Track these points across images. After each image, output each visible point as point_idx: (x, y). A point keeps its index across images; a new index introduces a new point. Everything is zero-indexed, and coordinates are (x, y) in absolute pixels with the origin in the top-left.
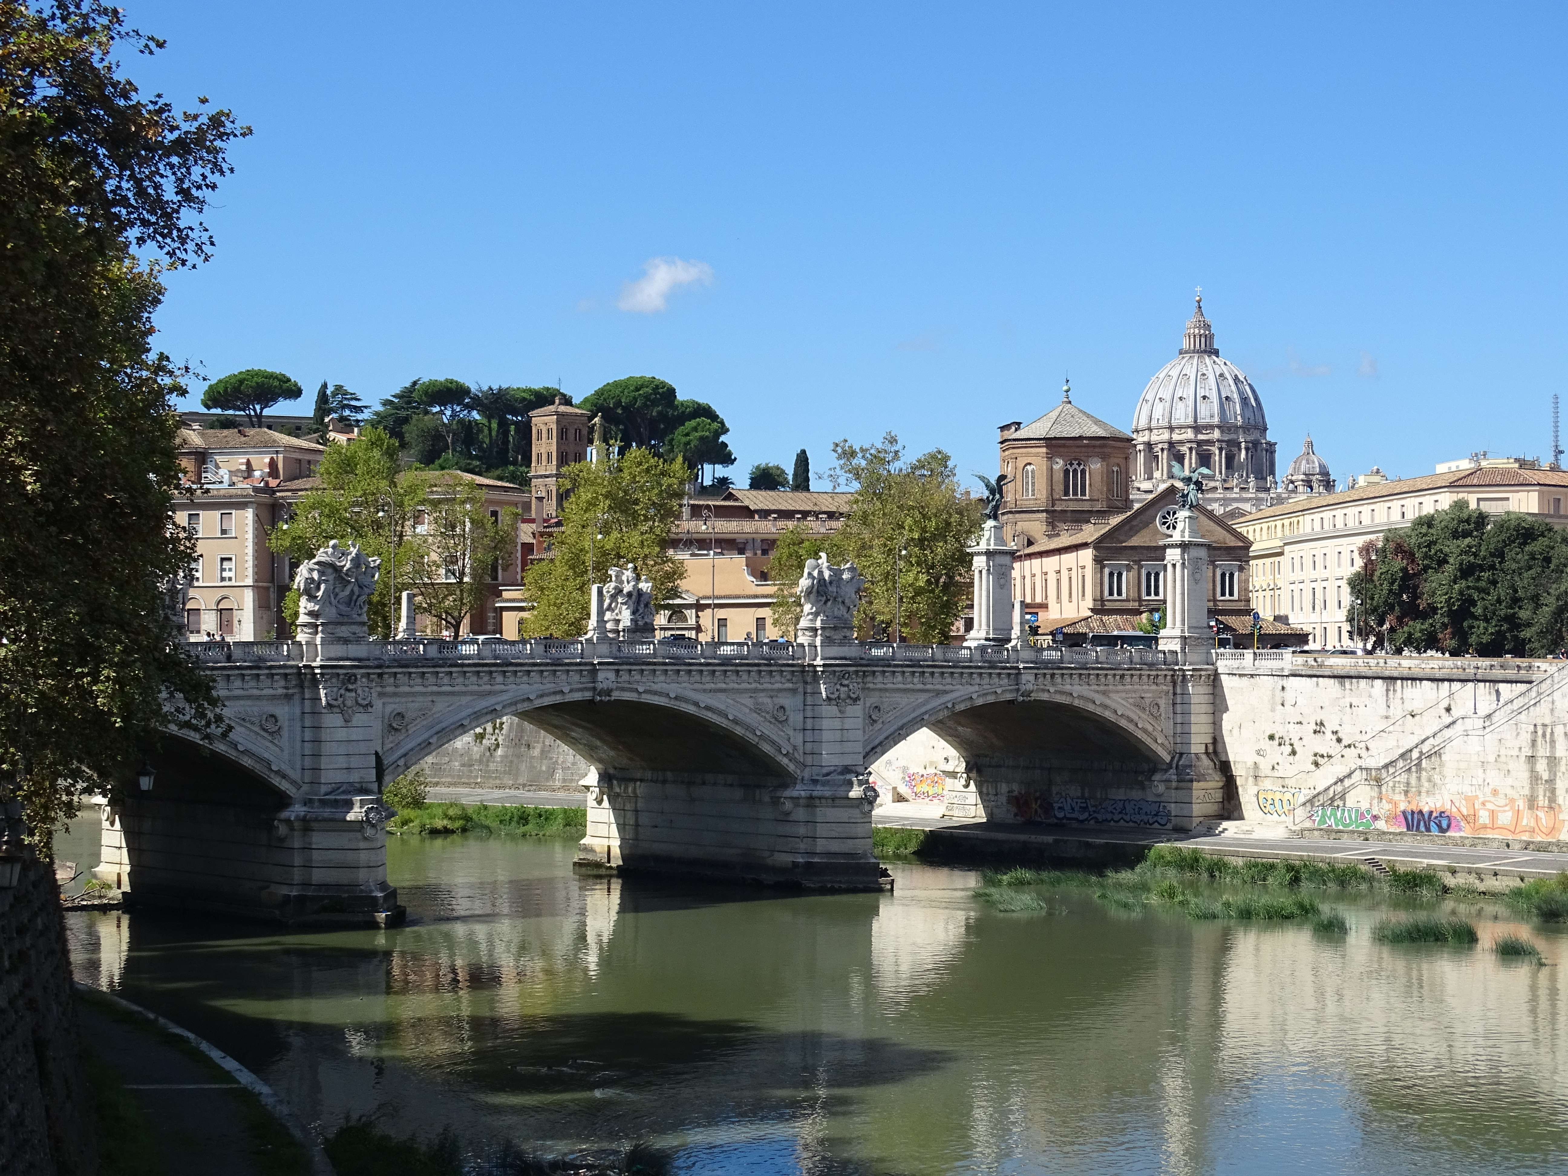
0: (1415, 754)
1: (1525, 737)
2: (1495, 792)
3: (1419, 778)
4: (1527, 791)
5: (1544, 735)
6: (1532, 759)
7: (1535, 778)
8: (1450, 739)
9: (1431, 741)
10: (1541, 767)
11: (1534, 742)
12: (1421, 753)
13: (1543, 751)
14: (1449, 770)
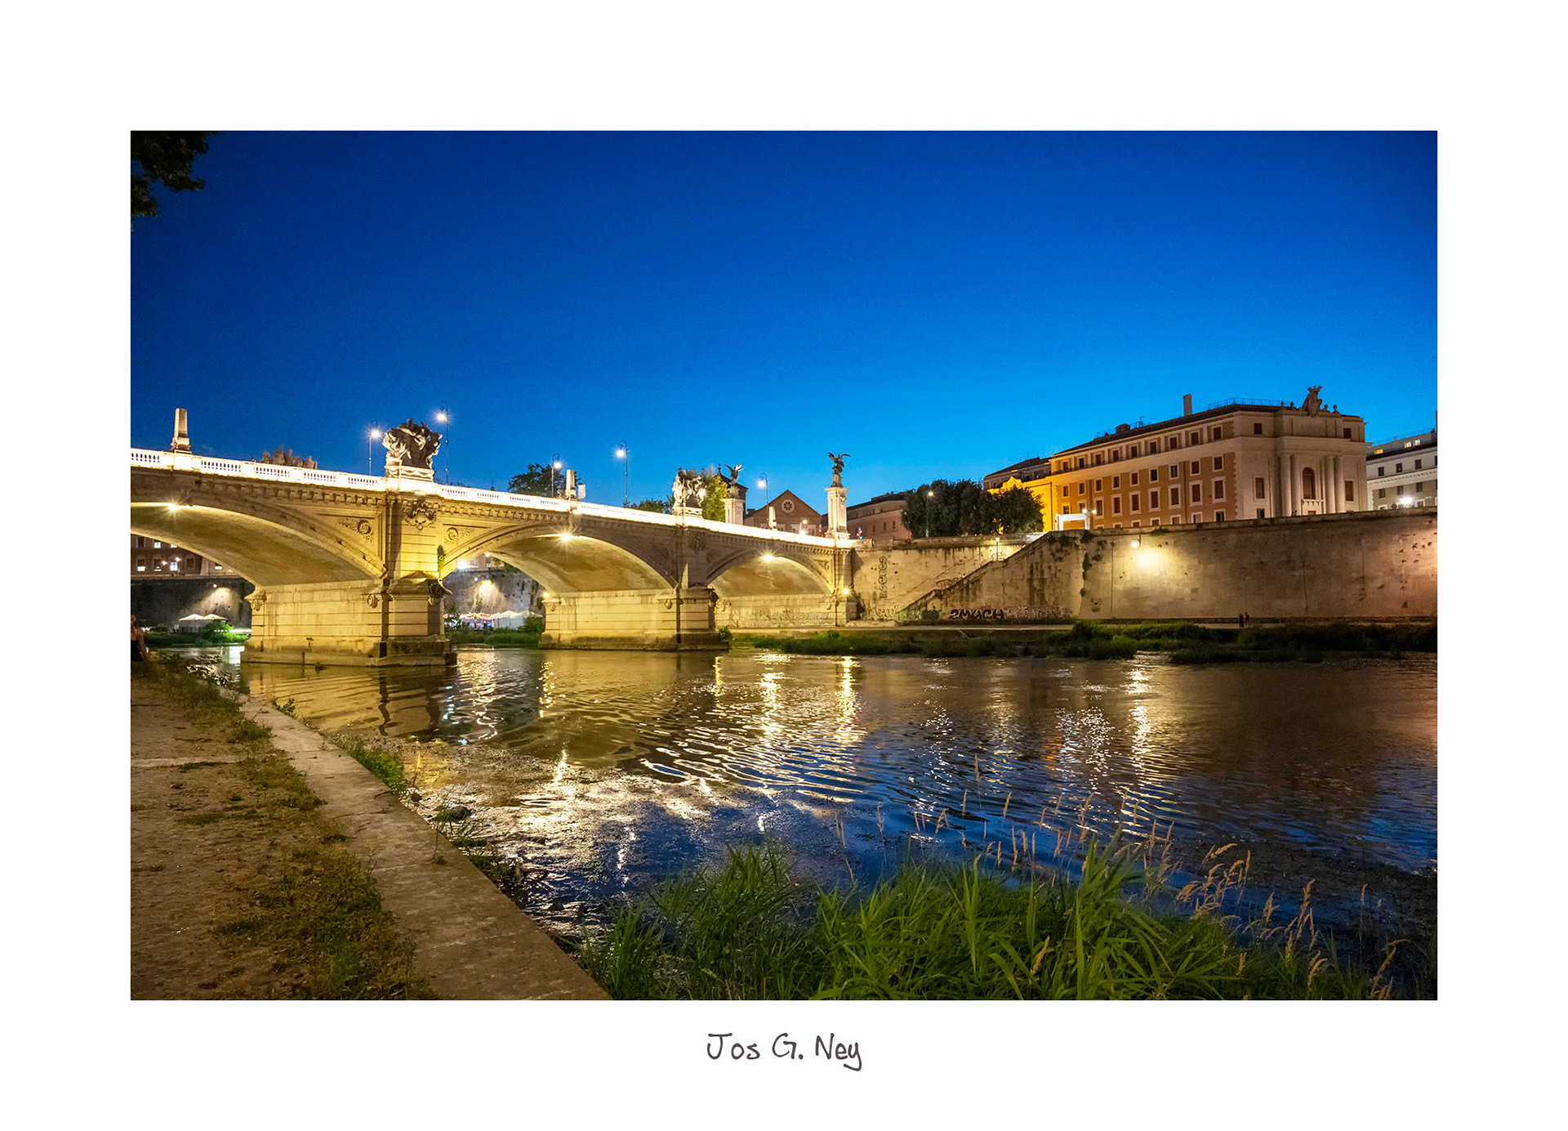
0: (965, 582)
1: (1026, 569)
2: (1010, 598)
3: (968, 594)
4: (1028, 596)
5: (1037, 568)
6: (1030, 581)
7: (1032, 589)
8: (985, 573)
9: (974, 575)
10: (1036, 584)
11: (1031, 572)
12: (969, 581)
13: (1036, 575)
14: (985, 588)
